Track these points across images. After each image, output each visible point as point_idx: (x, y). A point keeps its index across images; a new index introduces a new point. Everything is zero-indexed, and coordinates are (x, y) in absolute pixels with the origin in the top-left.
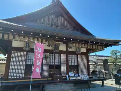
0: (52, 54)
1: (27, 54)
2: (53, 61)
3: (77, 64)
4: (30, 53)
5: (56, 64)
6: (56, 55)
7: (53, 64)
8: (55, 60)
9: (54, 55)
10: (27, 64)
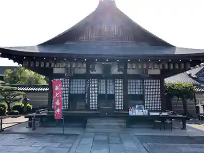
0: (102, 80)
1: (70, 82)
2: (104, 89)
3: (142, 93)
4: (74, 80)
5: (108, 93)
6: (108, 80)
7: (104, 93)
8: (106, 88)
9: (104, 80)
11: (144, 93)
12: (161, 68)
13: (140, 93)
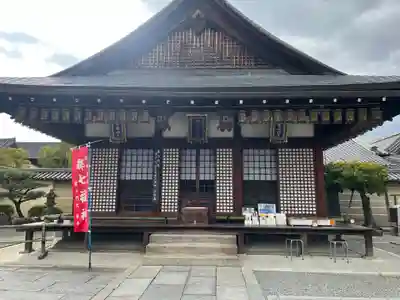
0: (188, 152)
1: (121, 154)
2: (194, 170)
3: (274, 178)
4: (129, 151)
5: (202, 178)
6: (202, 151)
7: (194, 177)
8: (198, 167)
9: (194, 152)
10: (122, 177)
11: (278, 177)
12: (315, 119)
13: (269, 178)
